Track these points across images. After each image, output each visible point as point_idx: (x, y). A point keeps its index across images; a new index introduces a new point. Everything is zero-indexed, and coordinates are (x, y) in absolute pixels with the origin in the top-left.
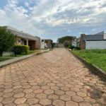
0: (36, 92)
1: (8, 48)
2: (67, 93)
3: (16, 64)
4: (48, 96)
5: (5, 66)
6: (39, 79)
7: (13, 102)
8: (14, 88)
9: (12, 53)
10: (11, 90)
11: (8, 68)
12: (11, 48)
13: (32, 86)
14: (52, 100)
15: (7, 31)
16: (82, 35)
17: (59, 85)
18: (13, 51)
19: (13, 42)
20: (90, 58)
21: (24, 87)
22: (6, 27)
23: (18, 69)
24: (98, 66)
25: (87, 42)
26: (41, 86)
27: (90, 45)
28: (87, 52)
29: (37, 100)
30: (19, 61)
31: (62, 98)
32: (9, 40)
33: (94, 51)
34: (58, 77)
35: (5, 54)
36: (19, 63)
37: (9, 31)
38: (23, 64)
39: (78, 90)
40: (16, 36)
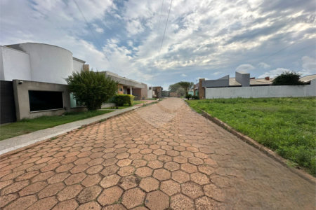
0: (143, 152)
1: (108, 98)
2: (182, 153)
3: (117, 119)
4: (158, 156)
5: (105, 120)
6: (146, 137)
7: (116, 164)
8: (116, 147)
9: (112, 105)
10: (113, 149)
11: (108, 123)
12: (112, 98)
13: (138, 144)
14: (164, 162)
15: (106, 77)
16: (201, 81)
17: (172, 143)
18: (113, 102)
19: (114, 90)
20: (211, 109)
21: (128, 146)
22: (105, 72)
23: (119, 125)
24: (222, 119)
25: (207, 89)
26: (149, 145)
27: (211, 94)
28: (208, 102)
29: (145, 162)
30: (121, 114)
31: (176, 159)
32: (109, 89)
33: (216, 101)
34: (170, 135)
35: (105, 106)
36: (121, 117)
37: (109, 77)
38: (126, 118)
39: (196, 150)
40: (117, 84)
